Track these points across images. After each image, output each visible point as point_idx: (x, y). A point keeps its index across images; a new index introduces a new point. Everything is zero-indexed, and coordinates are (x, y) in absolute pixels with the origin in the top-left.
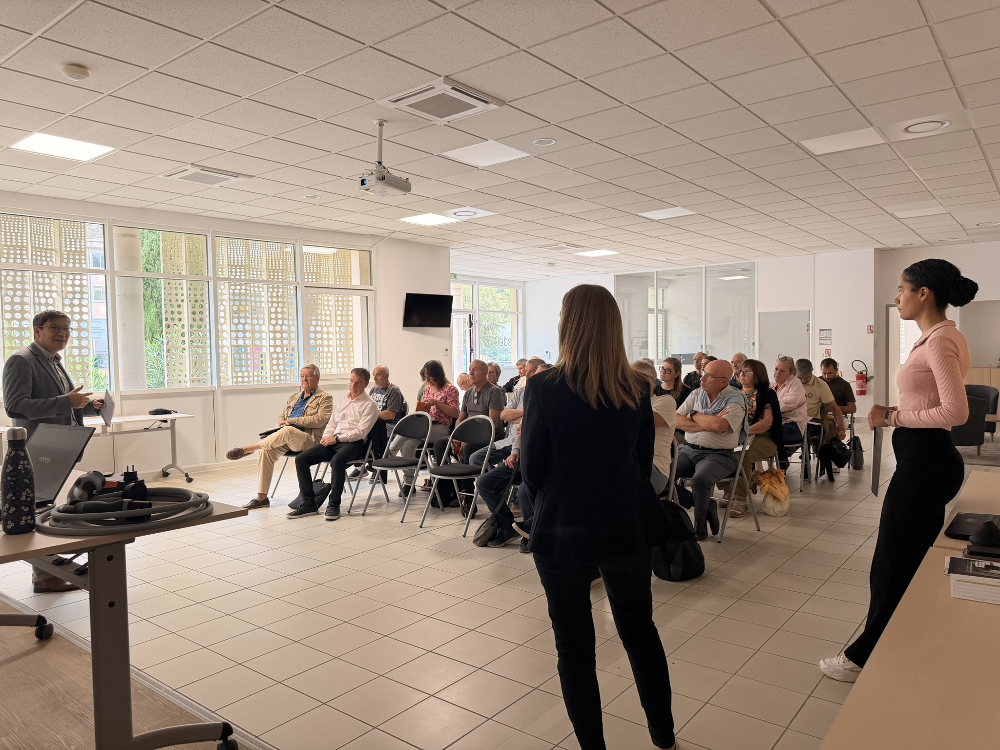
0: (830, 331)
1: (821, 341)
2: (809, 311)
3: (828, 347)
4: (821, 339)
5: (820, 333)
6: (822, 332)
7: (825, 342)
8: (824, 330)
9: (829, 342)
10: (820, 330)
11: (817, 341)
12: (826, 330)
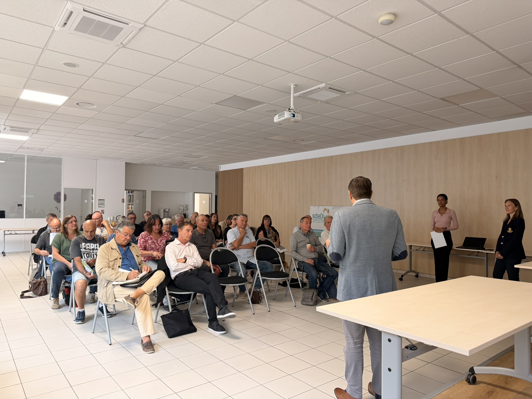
0: (104, 201)
1: (99, 206)
2: (93, 190)
3: (102, 209)
4: (99, 204)
5: (99, 201)
6: (100, 201)
7: (101, 206)
8: (101, 200)
9: (103, 206)
10: (99, 200)
11: (97, 205)
12: (102, 200)
